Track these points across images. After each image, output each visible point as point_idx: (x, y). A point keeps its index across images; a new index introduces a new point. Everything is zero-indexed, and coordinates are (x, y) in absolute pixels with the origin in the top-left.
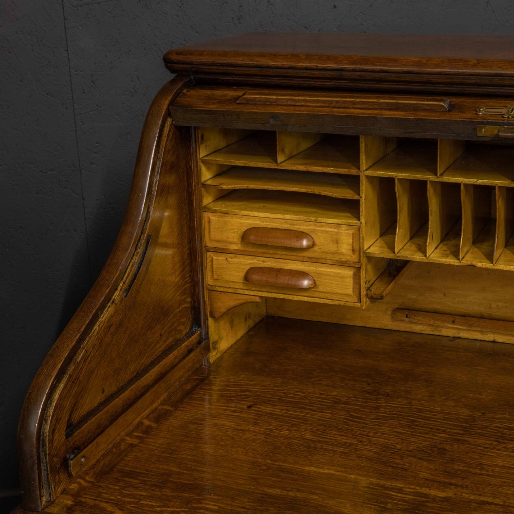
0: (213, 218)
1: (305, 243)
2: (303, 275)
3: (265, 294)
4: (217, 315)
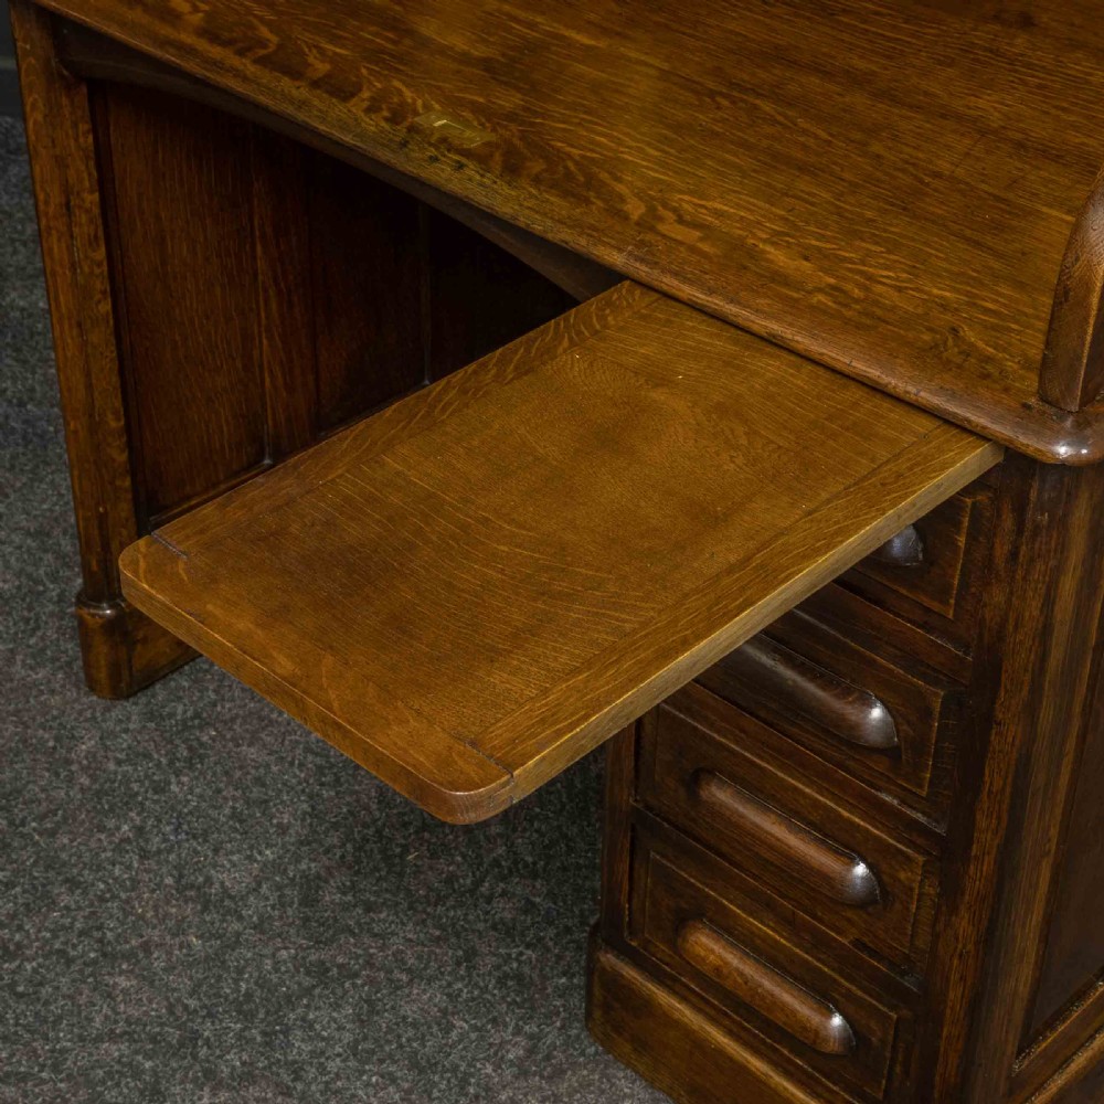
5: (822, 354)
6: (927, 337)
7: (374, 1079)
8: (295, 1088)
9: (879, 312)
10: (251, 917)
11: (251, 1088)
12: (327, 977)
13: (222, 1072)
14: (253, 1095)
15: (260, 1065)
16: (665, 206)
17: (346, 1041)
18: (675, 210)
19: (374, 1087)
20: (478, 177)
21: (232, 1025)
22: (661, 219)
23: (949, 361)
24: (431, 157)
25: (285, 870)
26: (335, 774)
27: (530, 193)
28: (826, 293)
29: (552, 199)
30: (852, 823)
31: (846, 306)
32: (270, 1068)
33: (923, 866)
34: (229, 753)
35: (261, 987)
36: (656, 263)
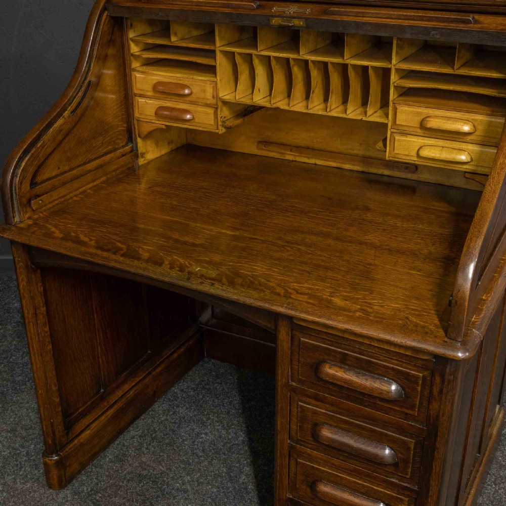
0: (138, 75)
1: (187, 91)
2: (187, 111)
3: (167, 124)
4: (142, 136)
5: (367, 334)
6: (400, 322)
9: (380, 316)
16: (290, 288)
18: (294, 289)
20: (220, 287)
22: (291, 293)
23: (412, 330)
24: (200, 283)
27: (242, 291)
28: (359, 312)
29: (251, 291)
30: (379, 491)
31: (369, 315)
33: (408, 501)
34: (108, 502)
36: (297, 309)
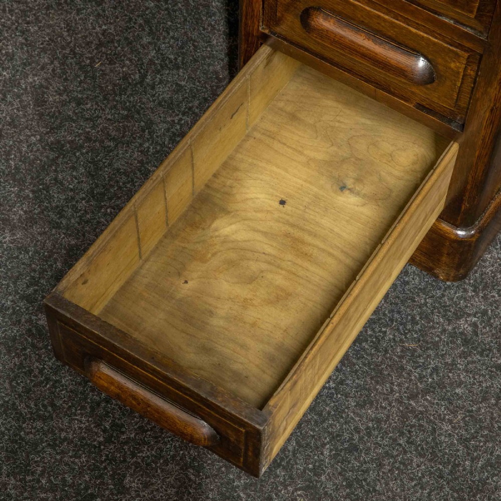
7: (109, 211)
8: (61, 223)
10: (5, 117)
11: (34, 227)
12: (64, 150)
13: (13, 219)
14: (36, 231)
15: (36, 211)
17: (85, 190)
19: (109, 215)
21: (12, 189)
25: (19, 83)
26: (35, 15)
32: (43, 213)
33: (468, 58)
35: (24, 162)
